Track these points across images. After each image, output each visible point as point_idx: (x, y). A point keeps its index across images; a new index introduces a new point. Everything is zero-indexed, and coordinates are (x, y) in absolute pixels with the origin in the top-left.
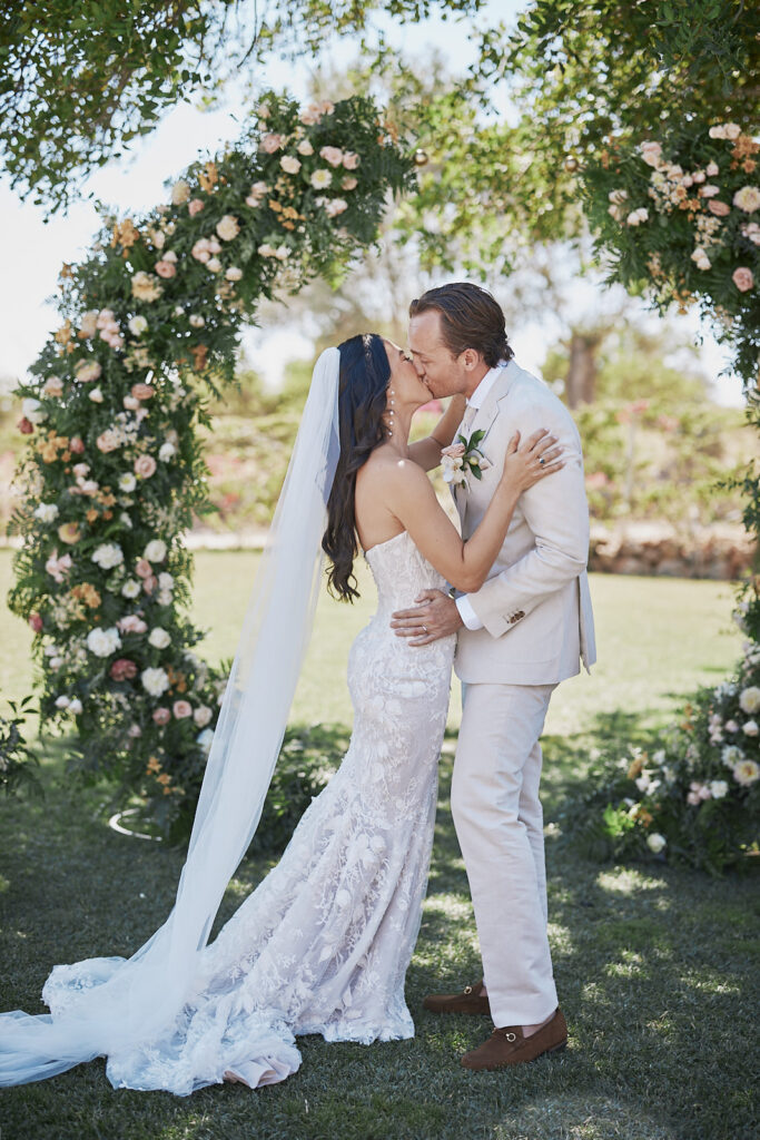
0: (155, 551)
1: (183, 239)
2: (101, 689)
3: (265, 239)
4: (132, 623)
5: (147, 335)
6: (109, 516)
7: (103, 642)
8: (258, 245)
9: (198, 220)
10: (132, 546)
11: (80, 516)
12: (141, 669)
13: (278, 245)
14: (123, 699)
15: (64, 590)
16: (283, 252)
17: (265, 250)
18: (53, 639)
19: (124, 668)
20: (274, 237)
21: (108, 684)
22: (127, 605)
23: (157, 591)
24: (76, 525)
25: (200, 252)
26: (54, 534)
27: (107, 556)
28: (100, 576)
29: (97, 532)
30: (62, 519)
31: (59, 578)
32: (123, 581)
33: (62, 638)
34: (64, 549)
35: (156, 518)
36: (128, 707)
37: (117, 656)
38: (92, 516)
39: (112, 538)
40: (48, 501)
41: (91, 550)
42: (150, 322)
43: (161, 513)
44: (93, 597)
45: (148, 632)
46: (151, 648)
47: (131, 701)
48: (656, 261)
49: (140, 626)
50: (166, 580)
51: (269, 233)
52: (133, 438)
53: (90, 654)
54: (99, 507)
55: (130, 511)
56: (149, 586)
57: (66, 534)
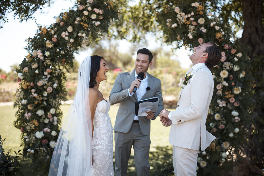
0: (52, 111)
1: (59, 32)
2: (39, 147)
3: (80, 32)
4: (47, 129)
5: (50, 56)
6: (40, 102)
7: (39, 135)
8: (78, 33)
9: (62, 27)
10: (46, 110)
11: (33, 103)
12: (49, 141)
13: (83, 33)
14: (45, 149)
15: (29, 121)
16: (84, 35)
17: (80, 35)
18: (26, 134)
19: (45, 141)
20: (82, 31)
21: (41, 145)
22: (45, 125)
23: (53, 121)
24: (32, 105)
25: (63, 35)
26: (27, 107)
27: (40, 113)
28: (38, 118)
29: (37, 107)
30: (28, 104)
31: (28, 118)
32: (44, 119)
33: (29, 134)
34: (29, 111)
35: (53, 103)
36: (46, 151)
37: (43, 138)
38: (36, 103)
39: (41, 108)
40: (25, 99)
41: (36, 111)
42: (50, 53)
43: (54, 101)
44: (36, 123)
45: (51, 132)
46: (52, 136)
47: (47, 149)
48: (179, 36)
49: (49, 130)
50: (55, 118)
51: (81, 30)
52: (46, 82)
53: (36, 138)
54: (38, 100)
55: (46, 101)
56: (51, 120)
57: (29, 107)
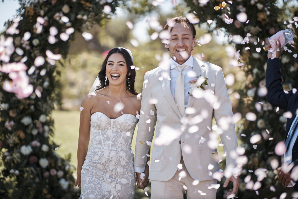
0: (43, 118)
1: (50, 13)
2: (26, 166)
3: (79, 13)
4: (36, 143)
5: (39, 45)
6: (27, 107)
7: (26, 150)
8: (77, 15)
9: (55, 6)
10: (35, 116)
11: (17, 107)
12: (39, 158)
13: (83, 15)
14: (33, 169)
15: (11, 133)
16: (85, 17)
17: (79, 16)
18: (7, 150)
19: (33, 159)
20: (82, 12)
21: (28, 165)
22: (32, 138)
23: (44, 131)
24: (15, 110)
25: (57, 17)
26: (8, 114)
27: (26, 120)
28: (25, 128)
29: (23, 113)
30: (10, 108)
31: (10, 128)
32: (32, 129)
33: (11, 150)
34: (11, 119)
35: (43, 107)
36: (35, 172)
37: (31, 154)
38: (21, 107)
39: (27, 115)
40: (5, 103)
41: (21, 119)
42: (40, 41)
43: (45, 106)
44: (22, 135)
45: (41, 146)
46: (43, 152)
47: (36, 170)
49: (38, 144)
50: (46, 128)
51: (80, 11)
52: (35, 80)
53: (22, 155)
54: (24, 104)
55: (34, 105)
56: (41, 130)
57: (12, 114)
